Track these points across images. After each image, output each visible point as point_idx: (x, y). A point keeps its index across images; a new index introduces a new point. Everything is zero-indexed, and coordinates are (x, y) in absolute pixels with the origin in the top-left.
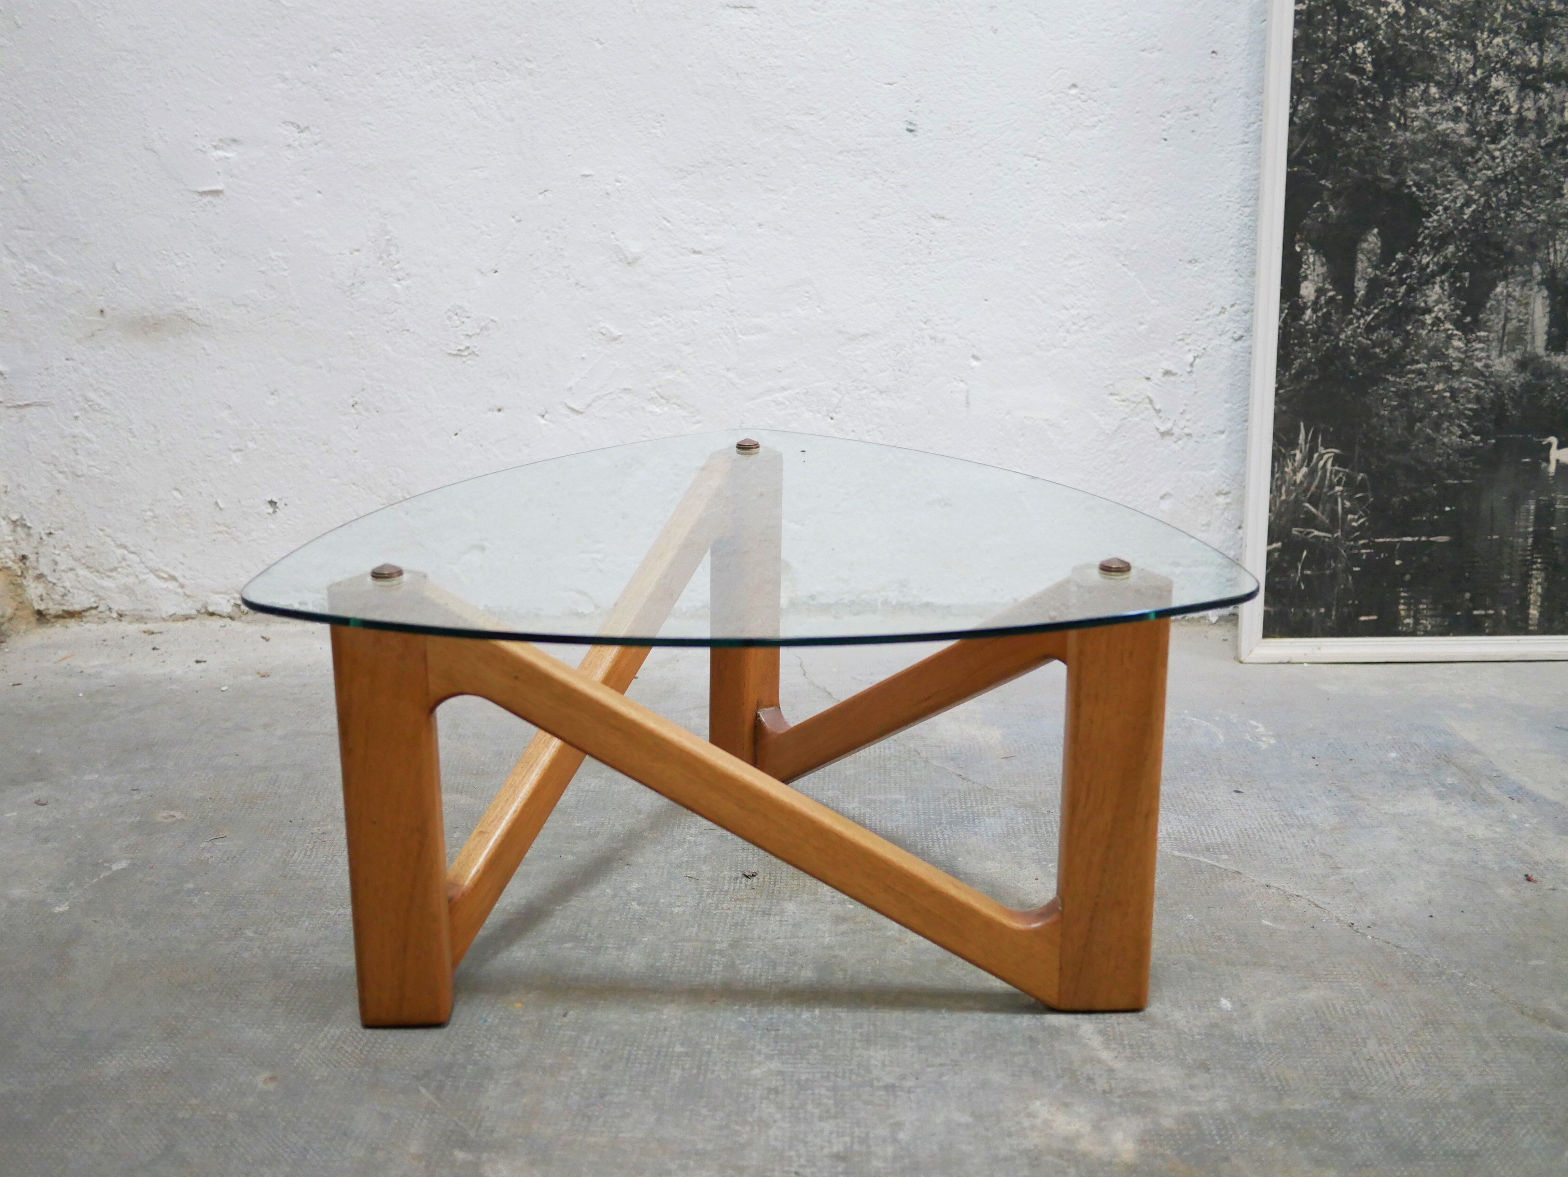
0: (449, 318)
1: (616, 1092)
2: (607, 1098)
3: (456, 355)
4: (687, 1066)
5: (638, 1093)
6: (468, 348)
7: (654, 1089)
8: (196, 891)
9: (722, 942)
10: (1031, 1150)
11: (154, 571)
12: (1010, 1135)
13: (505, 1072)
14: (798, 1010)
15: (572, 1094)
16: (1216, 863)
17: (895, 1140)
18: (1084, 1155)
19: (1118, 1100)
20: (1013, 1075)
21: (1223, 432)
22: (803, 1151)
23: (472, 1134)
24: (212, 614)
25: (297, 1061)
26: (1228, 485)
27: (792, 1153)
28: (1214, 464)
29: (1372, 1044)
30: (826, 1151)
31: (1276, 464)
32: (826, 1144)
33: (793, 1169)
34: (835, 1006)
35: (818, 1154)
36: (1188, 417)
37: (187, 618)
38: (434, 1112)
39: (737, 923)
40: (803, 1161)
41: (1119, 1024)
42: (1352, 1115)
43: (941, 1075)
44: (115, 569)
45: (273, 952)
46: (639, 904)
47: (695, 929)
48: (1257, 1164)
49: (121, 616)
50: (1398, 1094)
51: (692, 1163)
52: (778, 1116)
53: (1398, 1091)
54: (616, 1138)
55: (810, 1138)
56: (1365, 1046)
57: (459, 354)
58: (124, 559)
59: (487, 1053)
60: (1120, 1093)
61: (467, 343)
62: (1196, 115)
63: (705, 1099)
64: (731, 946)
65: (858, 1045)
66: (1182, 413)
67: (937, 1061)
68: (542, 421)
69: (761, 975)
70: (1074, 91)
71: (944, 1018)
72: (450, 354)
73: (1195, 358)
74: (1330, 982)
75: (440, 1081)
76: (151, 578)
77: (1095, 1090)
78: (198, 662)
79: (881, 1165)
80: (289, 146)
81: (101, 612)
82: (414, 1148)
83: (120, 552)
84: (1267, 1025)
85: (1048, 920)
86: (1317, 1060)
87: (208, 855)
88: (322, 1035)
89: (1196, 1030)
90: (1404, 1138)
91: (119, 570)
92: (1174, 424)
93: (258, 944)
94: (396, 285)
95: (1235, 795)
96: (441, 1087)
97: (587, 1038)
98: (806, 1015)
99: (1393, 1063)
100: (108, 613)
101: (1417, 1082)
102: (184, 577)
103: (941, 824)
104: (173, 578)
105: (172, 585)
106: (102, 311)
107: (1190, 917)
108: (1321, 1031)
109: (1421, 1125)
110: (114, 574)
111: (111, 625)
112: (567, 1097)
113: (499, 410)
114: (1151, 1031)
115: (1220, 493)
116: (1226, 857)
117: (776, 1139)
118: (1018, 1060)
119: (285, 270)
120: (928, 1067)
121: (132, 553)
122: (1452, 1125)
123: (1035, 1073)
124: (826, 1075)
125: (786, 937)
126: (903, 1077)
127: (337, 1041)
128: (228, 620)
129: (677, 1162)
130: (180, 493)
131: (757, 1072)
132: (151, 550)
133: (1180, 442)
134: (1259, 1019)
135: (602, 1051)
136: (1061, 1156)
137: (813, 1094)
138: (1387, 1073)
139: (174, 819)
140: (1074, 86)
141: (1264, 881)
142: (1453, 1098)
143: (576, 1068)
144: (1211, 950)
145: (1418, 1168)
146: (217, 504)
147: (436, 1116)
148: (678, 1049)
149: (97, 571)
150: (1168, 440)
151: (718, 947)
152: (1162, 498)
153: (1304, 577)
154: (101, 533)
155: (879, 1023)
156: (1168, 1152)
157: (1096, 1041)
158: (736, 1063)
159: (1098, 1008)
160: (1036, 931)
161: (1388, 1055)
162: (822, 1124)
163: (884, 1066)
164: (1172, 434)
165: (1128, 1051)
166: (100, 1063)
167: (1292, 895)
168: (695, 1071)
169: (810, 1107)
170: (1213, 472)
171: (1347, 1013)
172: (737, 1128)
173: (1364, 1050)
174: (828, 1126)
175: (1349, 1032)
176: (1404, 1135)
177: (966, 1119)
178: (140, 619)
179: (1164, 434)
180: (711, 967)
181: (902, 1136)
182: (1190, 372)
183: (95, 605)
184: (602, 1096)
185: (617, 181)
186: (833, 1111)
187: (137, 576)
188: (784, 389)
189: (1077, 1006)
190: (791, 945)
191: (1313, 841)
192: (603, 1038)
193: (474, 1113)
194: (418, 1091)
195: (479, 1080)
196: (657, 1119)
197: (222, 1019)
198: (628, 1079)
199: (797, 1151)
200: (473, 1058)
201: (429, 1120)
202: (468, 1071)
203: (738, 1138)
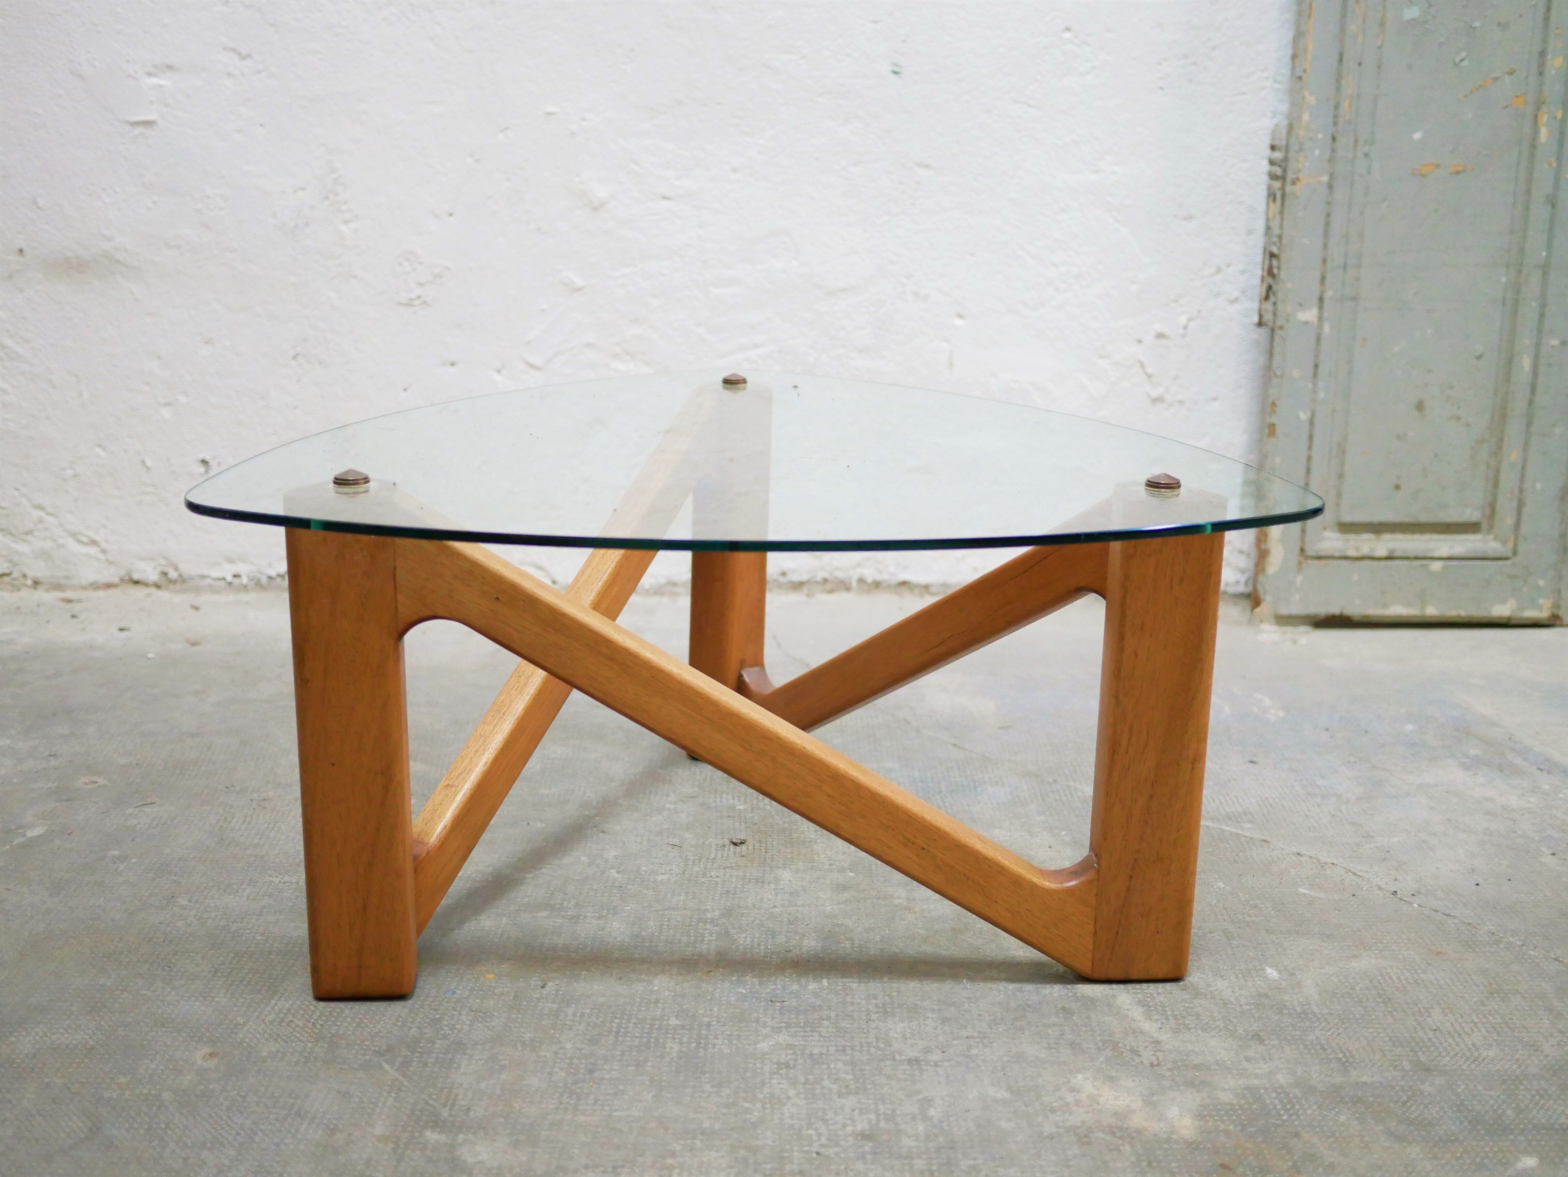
0: (401, 264)
1: (606, 1067)
2: (597, 1074)
3: (406, 305)
4: (685, 1040)
5: (631, 1068)
6: (419, 297)
7: (650, 1064)
8: (123, 858)
9: (713, 910)
10: (1078, 1127)
11: (73, 535)
12: (1053, 1111)
13: (479, 1047)
14: (803, 981)
15: (556, 1070)
16: (1240, 832)
17: (925, 1118)
18: (1139, 1132)
19: (1168, 1074)
20: (1049, 1048)
21: (1215, 399)
22: (823, 1129)
23: (445, 1113)
24: (137, 582)
25: (241, 1036)
27: (811, 1132)
29: (1437, 1015)
30: (849, 1129)
32: (849, 1122)
33: (814, 1149)
34: (844, 976)
35: (840, 1133)
36: (1180, 382)
37: (109, 586)
38: (400, 1090)
39: (728, 892)
40: (824, 1140)
41: (1159, 994)
42: (1427, 1088)
43: (969, 1048)
44: (30, 532)
45: (210, 921)
46: (618, 872)
47: (682, 898)
48: (1332, 1140)
49: (36, 583)
50: (1473, 1066)
51: (698, 1143)
52: (792, 1092)
53: (1473, 1062)
54: (610, 1116)
55: (830, 1115)
56: (1429, 1016)
57: (410, 304)
58: (41, 521)
59: (458, 1026)
60: (1170, 1065)
61: (418, 291)
62: (1194, 63)
63: (707, 1075)
64: (723, 915)
65: (874, 1016)
66: (1174, 379)
67: (964, 1033)
68: (498, 378)
69: (759, 945)
70: (1067, 35)
71: (966, 988)
72: (400, 303)
73: (1189, 320)
74: (1381, 951)
75: (406, 1057)
76: (71, 543)
77: (1142, 1062)
78: (121, 630)
79: (913, 1144)
80: (229, 74)
81: (14, 579)
82: (379, 1129)
83: (37, 513)
84: (1319, 994)
85: (1083, 879)
86: (1379, 1030)
87: (135, 821)
88: (269, 1009)
89: (1243, 1001)
90: (1487, 1112)
91: (36, 533)
92: (1166, 390)
93: (193, 913)
94: (343, 228)
95: (1251, 765)
96: (406, 1063)
97: (570, 1011)
98: (812, 986)
99: (1462, 1033)
100: (22, 580)
101: (1492, 1053)
102: (107, 541)
103: (941, 792)
104: (94, 543)
105: (93, 550)
106: (21, 251)
107: (1222, 885)
108: (1380, 1000)
109: (1503, 1097)
110: (29, 538)
111: (25, 593)
112: (550, 1074)
113: (453, 364)
114: (1195, 1001)
116: (1249, 825)
117: (792, 1117)
118: (1053, 1032)
119: (222, 209)
120: (954, 1039)
121: (50, 514)
122: (1537, 1097)
123: (1073, 1045)
124: (841, 1048)
125: (783, 906)
126: (927, 1050)
127: (285, 1014)
128: (154, 590)
129: (682, 1142)
130: (104, 449)
131: (763, 1046)
132: (71, 512)
133: (1171, 409)
134: (1310, 989)
135: (588, 1024)
136: (1113, 1133)
137: (828, 1068)
138: (1458, 1044)
139: (96, 785)
140: (1068, 29)
141: (1294, 849)
142: (1533, 1070)
143: (559, 1042)
144: (1248, 919)
145: (1507, 1143)
146: (143, 462)
147: (402, 1094)
148: (673, 1021)
149: (11, 534)
150: (1159, 407)
151: (709, 915)
154: (16, 493)
155: (895, 994)
156: (1231, 1127)
157: (1136, 1013)
158: (739, 1036)
159: (1135, 977)
160: (1070, 891)
161: (1456, 1025)
162: (843, 1101)
163: (905, 1038)
164: (1164, 401)
165: (1172, 1021)
166: (12, 1039)
167: (1326, 863)
168: (693, 1045)
169: (826, 1083)
171: (1404, 982)
172: (746, 1105)
173: (1429, 1020)
174: (849, 1102)
175: (1410, 1001)
176: (1487, 1108)
177: (1002, 1094)
178: (57, 587)
179: (1155, 400)
180: (703, 935)
181: (932, 1112)
182: (1184, 336)
183: (7, 571)
184: (591, 1072)
185: (584, 120)
186: (853, 1086)
187: (54, 540)
188: (756, 346)
189: (1112, 975)
190: (790, 914)
191: (1340, 811)
192: (588, 1011)
193: (446, 1091)
194: (381, 1067)
195: (450, 1056)
196: (655, 1096)
197: (154, 991)
198: (619, 1053)
199: (817, 1129)
200: (442, 1032)
201: (395, 1098)
202: (437, 1046)
203: (748, 1116)
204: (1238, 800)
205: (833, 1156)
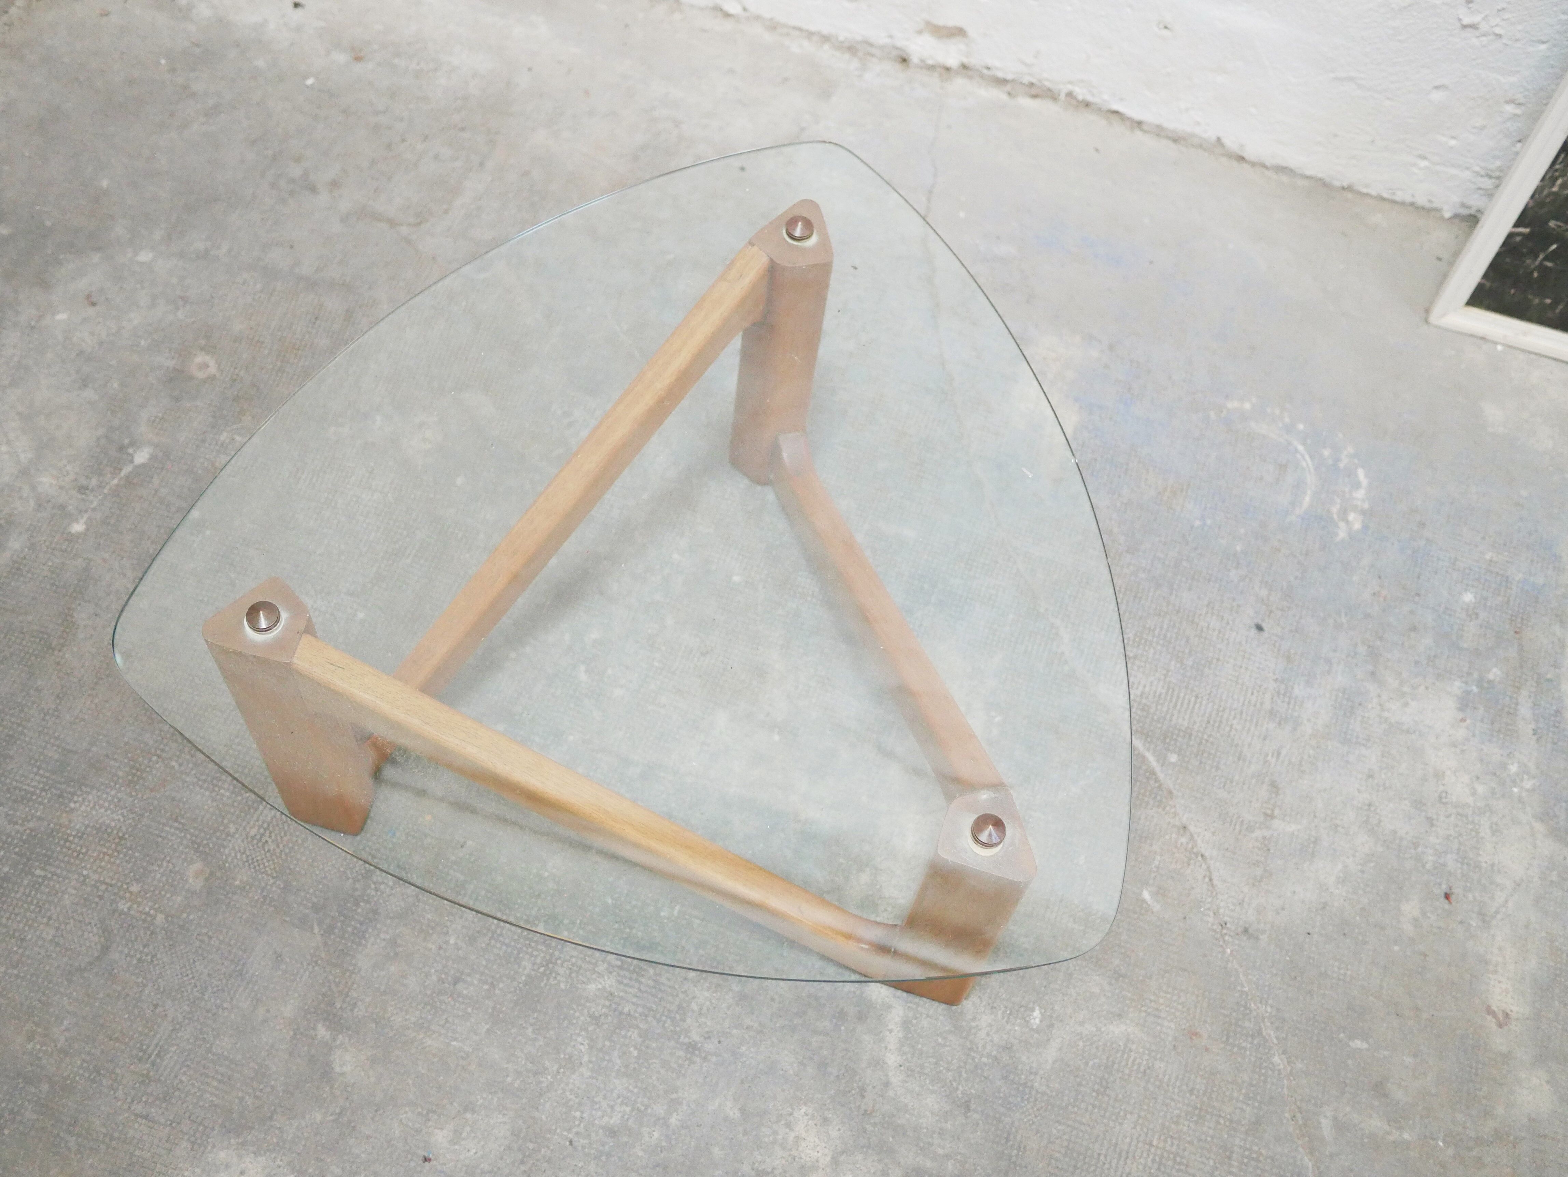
1: (469, 979)
2: (460, 986)
4: (538, 961)
5: (486, 987)
7: (501, 985)
9: (638, 764)
12: (760, 1146)
13: (388, 922)
14: (662, 900)
15: (433, 970)
17: (665, 1124)
19: (871, 1129)
20: (801, 1063)
22: (587, 1114)
23: (338, 1004)
25: (227, 851)
26: (1525, 97)
27: (578, 1114)
28: (1518, 72)
29: (1128, 1124)
31: (1562, 156)
32: (609, 1111)
33: (570, 1136)
34: (694, 909)
35: (597, 1122)
36: (1507, 16)
38: (317, 962)
39: (663, 734)
40: (581, 1129)
41: (928, 1016)
43: (742, 1043)
46: (586, 671)
47: (622, 734)
51: (495, 1100)
52: (586, 1058)
54: (449, 1045)
55: (600, 1097)
56: (1121, 1124)
59: (382, 888)
60: (878, 1119)
63: (535, 1015)
64: (643, 774)
66: (1499, 11)
67: (747, 1022)
74: (1147, 1015)
75: (333, 918)
77: (860, 1106)
79: (640, 1154)
82: (289, 1009)
84: (1054, 1063)
86: (1068, 1129)
88: (255, 817)
89: (988, 1049)
92: (1483, 19)
95: (1253, 632)
96: (330, 929)
97: (471, 889)
99: (1130, 1155)
108: (1097, 1087)
112: (426, 975)
114: (950, 1037)
115: (1511, 101)
116: (1173, 758)
117: (572, 1091)
118: (815, 1041)
120: (736, 1027)
123: (821, 1065)
124: (646, 1011)
125: (697, 774)
126: (709, 1036)
127: (265, 830)
129: (485, 1095)
131: (592, 988)
133: (1484, 38)
134: (1051, 1054)
137: (626, 1036)
139: (207, 373)
141: (1185, 818)
143: (447, 933)
147: (317, 969)
148: (540, 930)
150: (1469, 33)
151: (631, 771)
152: (1437, 88)
153: (1541, 268)
157: (894, 1036)
161: (1134, 1142)
162: (617, 1081)
164: (1478, 29)
165: (915, 1059)
166: (72, 805)
167: (1197, 854)
168: (542, 969)
169: (615, 1054)
170: (1513, 79)
171: (1135, 1067)
172: (547, 1064)
173: (1117, 1128)
174: (620, 1086)
177: (734, 1113)
179: (1464, 27)
181: (673, 1119)
184: (456, 981)
186: (632, 1066)
190: (697, 790)
191: (1279, 754)
193: (348, 974)
194: (312, 928)
195: (364, 927)
196: (488, 1030)
197: (180, 765)
198: (484, 963)
199: (583, 1113)
200: (369, 892)
201: (311, 972)
202: (359, 910)
203: (542, 1079)
204: (1195, 703)
205: (580, 1148)
